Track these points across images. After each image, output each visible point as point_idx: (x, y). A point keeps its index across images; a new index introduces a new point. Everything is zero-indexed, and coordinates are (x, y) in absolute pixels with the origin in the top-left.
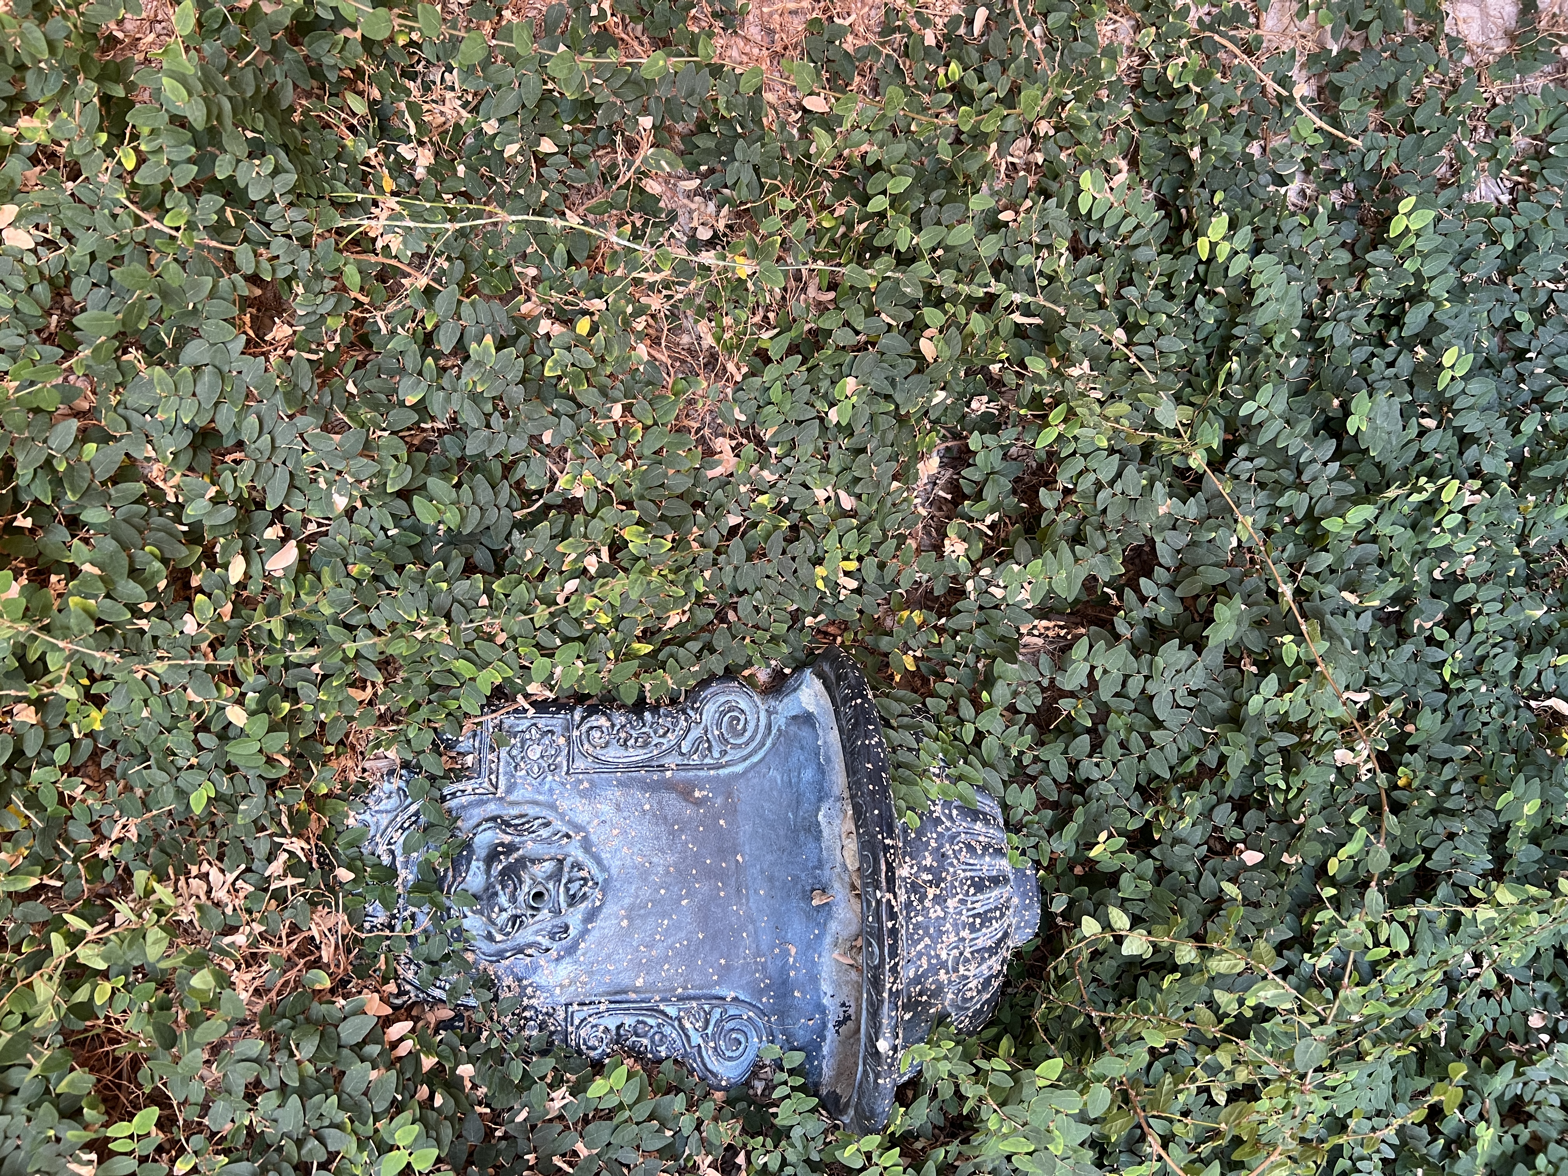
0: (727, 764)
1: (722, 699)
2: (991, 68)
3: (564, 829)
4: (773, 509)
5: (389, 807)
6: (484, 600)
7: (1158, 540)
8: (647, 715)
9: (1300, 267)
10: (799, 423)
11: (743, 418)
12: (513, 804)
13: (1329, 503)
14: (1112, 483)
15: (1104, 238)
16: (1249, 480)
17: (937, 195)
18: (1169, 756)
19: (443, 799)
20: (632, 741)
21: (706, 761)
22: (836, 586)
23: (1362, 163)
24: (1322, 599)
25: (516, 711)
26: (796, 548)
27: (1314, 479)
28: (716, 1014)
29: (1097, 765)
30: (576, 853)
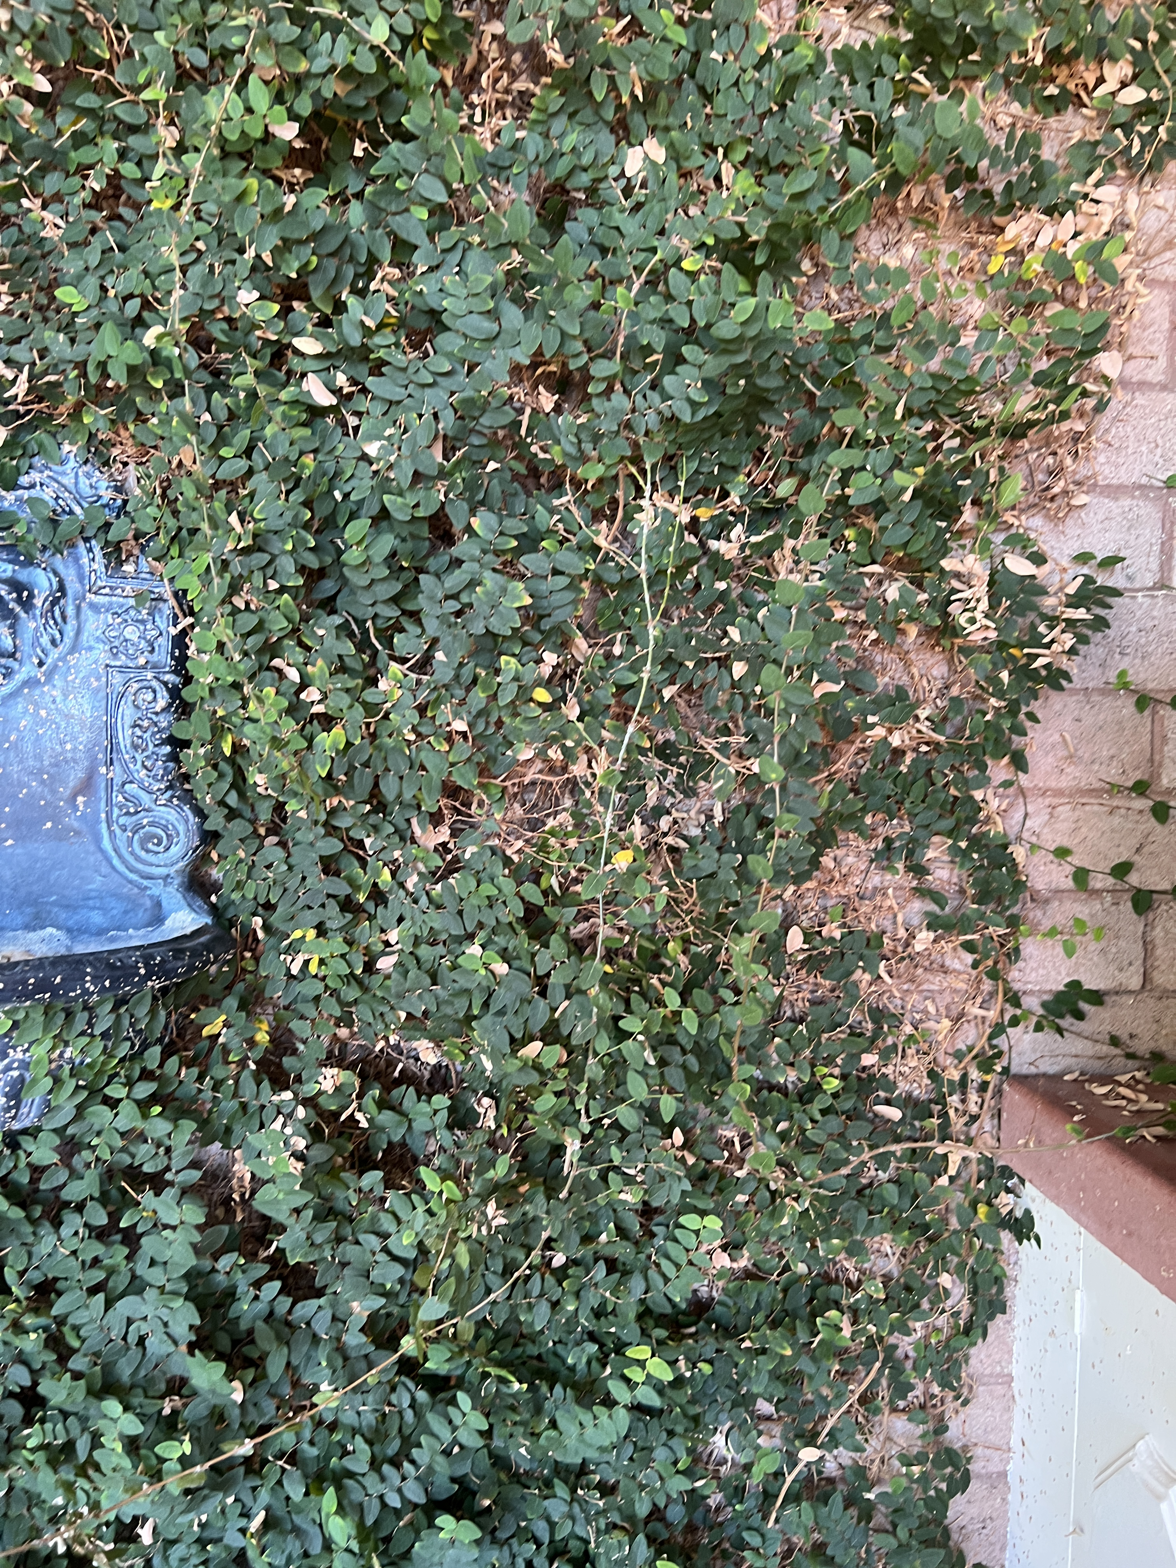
0: (111, 833)
1: (181, 828)
2: (834, 1123)
3: (49, 661)
4: (375, 884)
5: (81, 485)
6: (273, 585)
7: (322, 1301)
8: (168, 749)
9: (631, 1459)
10: (460, 913)
11: (467, 856)
12: (78, 608)
13: (357, 1495)
14: (386, 1250)
15: (659, 1242)
16: (390, 1404)
17: (693, 1063)
18: (78, 1314)
19: (87, 540)
22: (293, 949)
23: (749, 1528)
24: (254, 1489)
25: (176, 617)
26: (333, 908)
27: (383, 1479)
29: (76, 1233)
30: (24, 672)
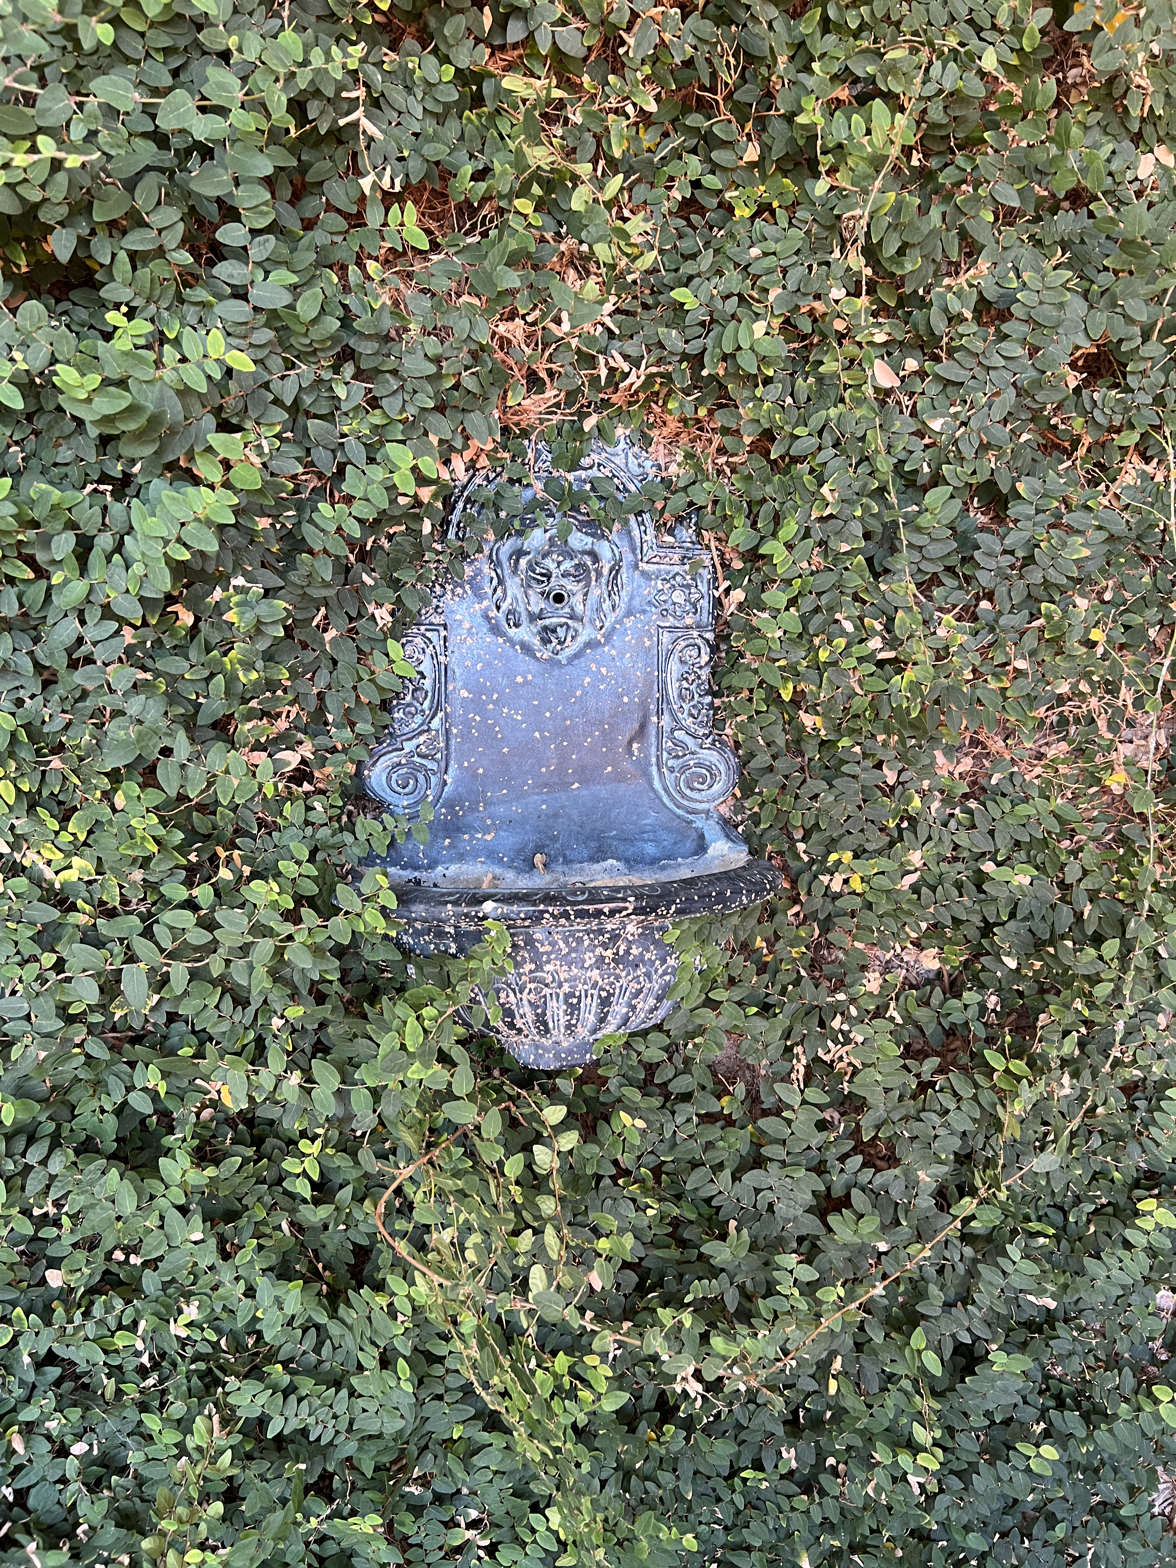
0: (661, 774)
1: (722, 768)
3: (608, 624)
4: (905, 810)
5: (631, 465)
6: (846, 548)
7: (898, 1171)
8: (709, 699)
10: (992, 832)
11: (994, 781)
12: (632, 576)
13: (933, 1335)
14: (945, 1125)
18: (706, 1188)
19: (638, 514)
20: (685, 685)
21: (665, 754)
22: (833, 871)
26: (872, 833)
27: (954, 1320)
28: (430, 765)
29: (689, 1120)
30: (587, 634)
